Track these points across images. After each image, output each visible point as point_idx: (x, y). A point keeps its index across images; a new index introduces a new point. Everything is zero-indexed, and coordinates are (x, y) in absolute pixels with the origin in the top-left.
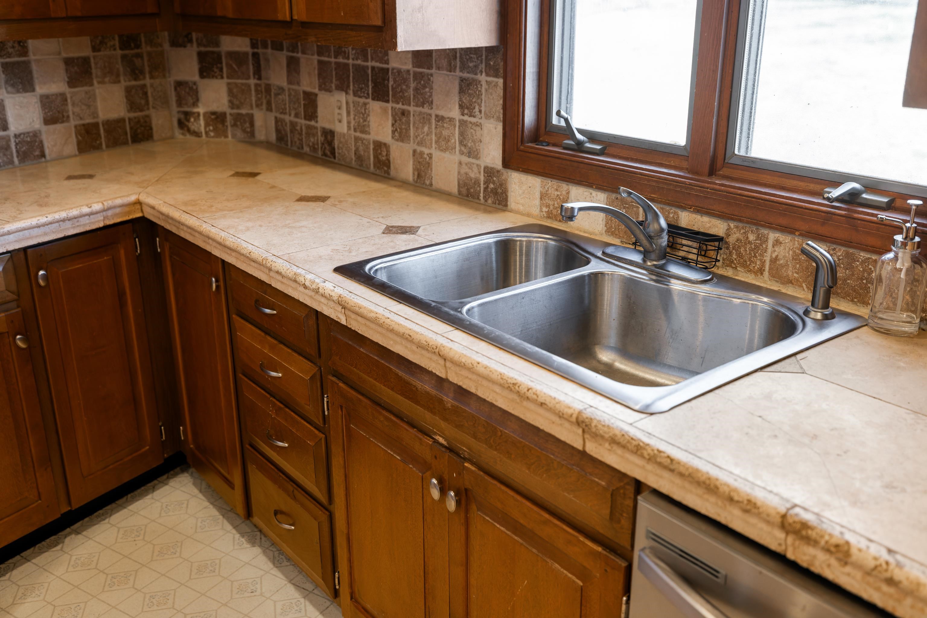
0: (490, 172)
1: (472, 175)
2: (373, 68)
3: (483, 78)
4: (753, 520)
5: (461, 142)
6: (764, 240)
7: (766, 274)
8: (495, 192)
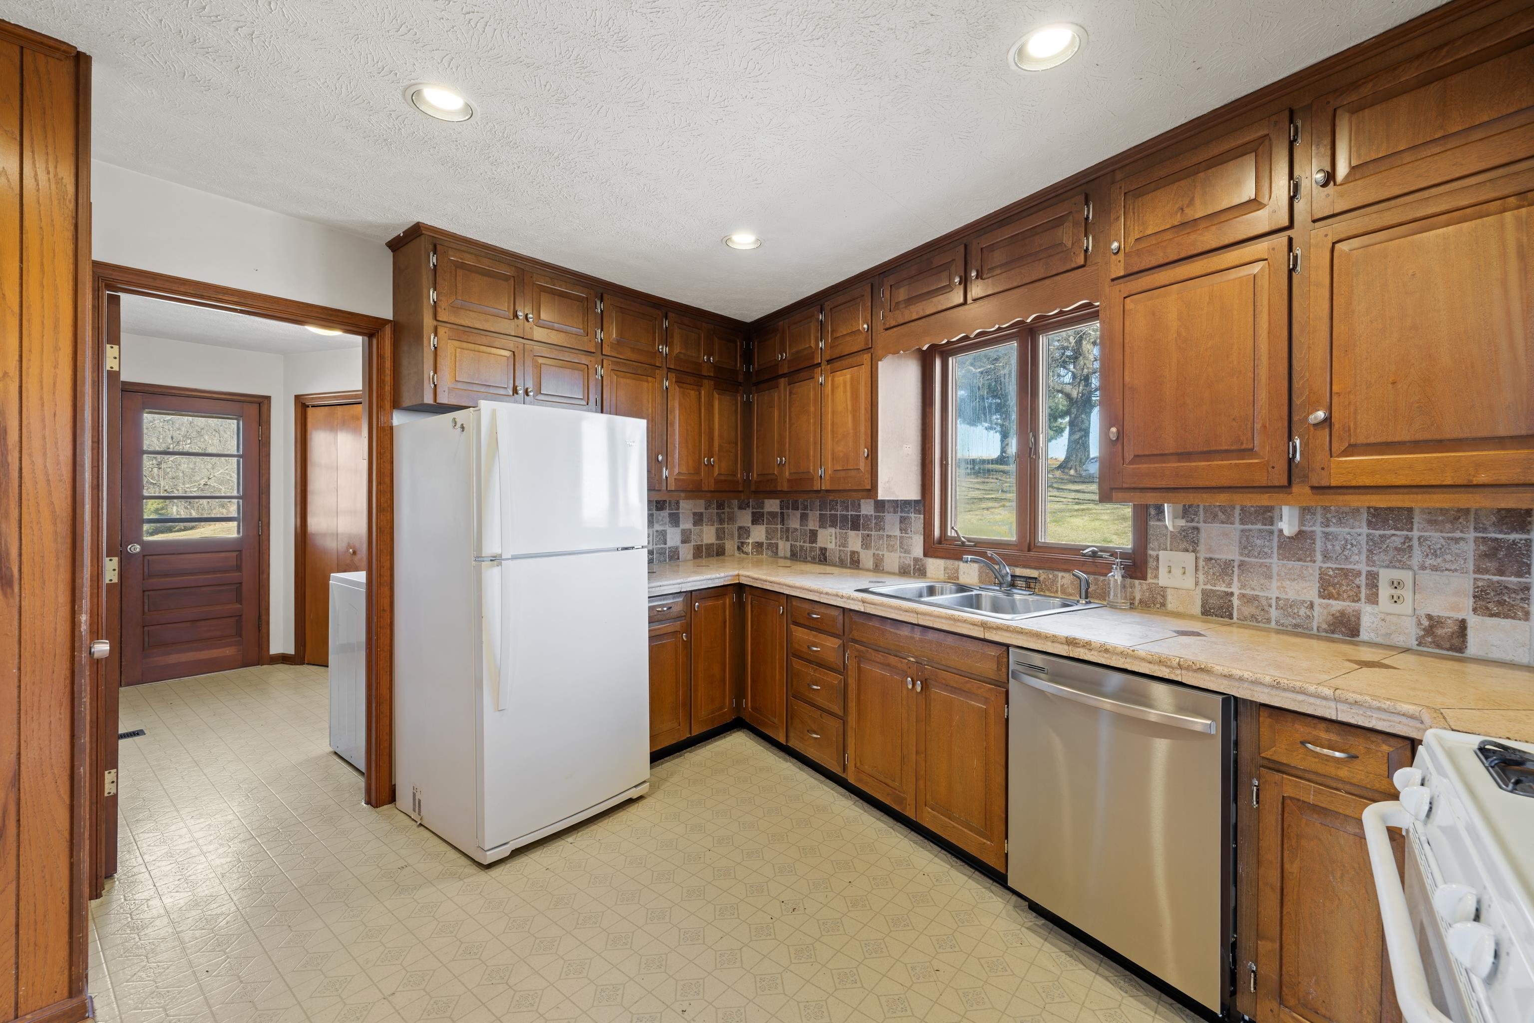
0: (916, 560)
1: (907, 562)
2: (851, 515)
3: (913, 515)
4: (1056, 645)
5: (900, 547)
6: (1056, 577)
7: (1059, 593)
8: (919, 570)
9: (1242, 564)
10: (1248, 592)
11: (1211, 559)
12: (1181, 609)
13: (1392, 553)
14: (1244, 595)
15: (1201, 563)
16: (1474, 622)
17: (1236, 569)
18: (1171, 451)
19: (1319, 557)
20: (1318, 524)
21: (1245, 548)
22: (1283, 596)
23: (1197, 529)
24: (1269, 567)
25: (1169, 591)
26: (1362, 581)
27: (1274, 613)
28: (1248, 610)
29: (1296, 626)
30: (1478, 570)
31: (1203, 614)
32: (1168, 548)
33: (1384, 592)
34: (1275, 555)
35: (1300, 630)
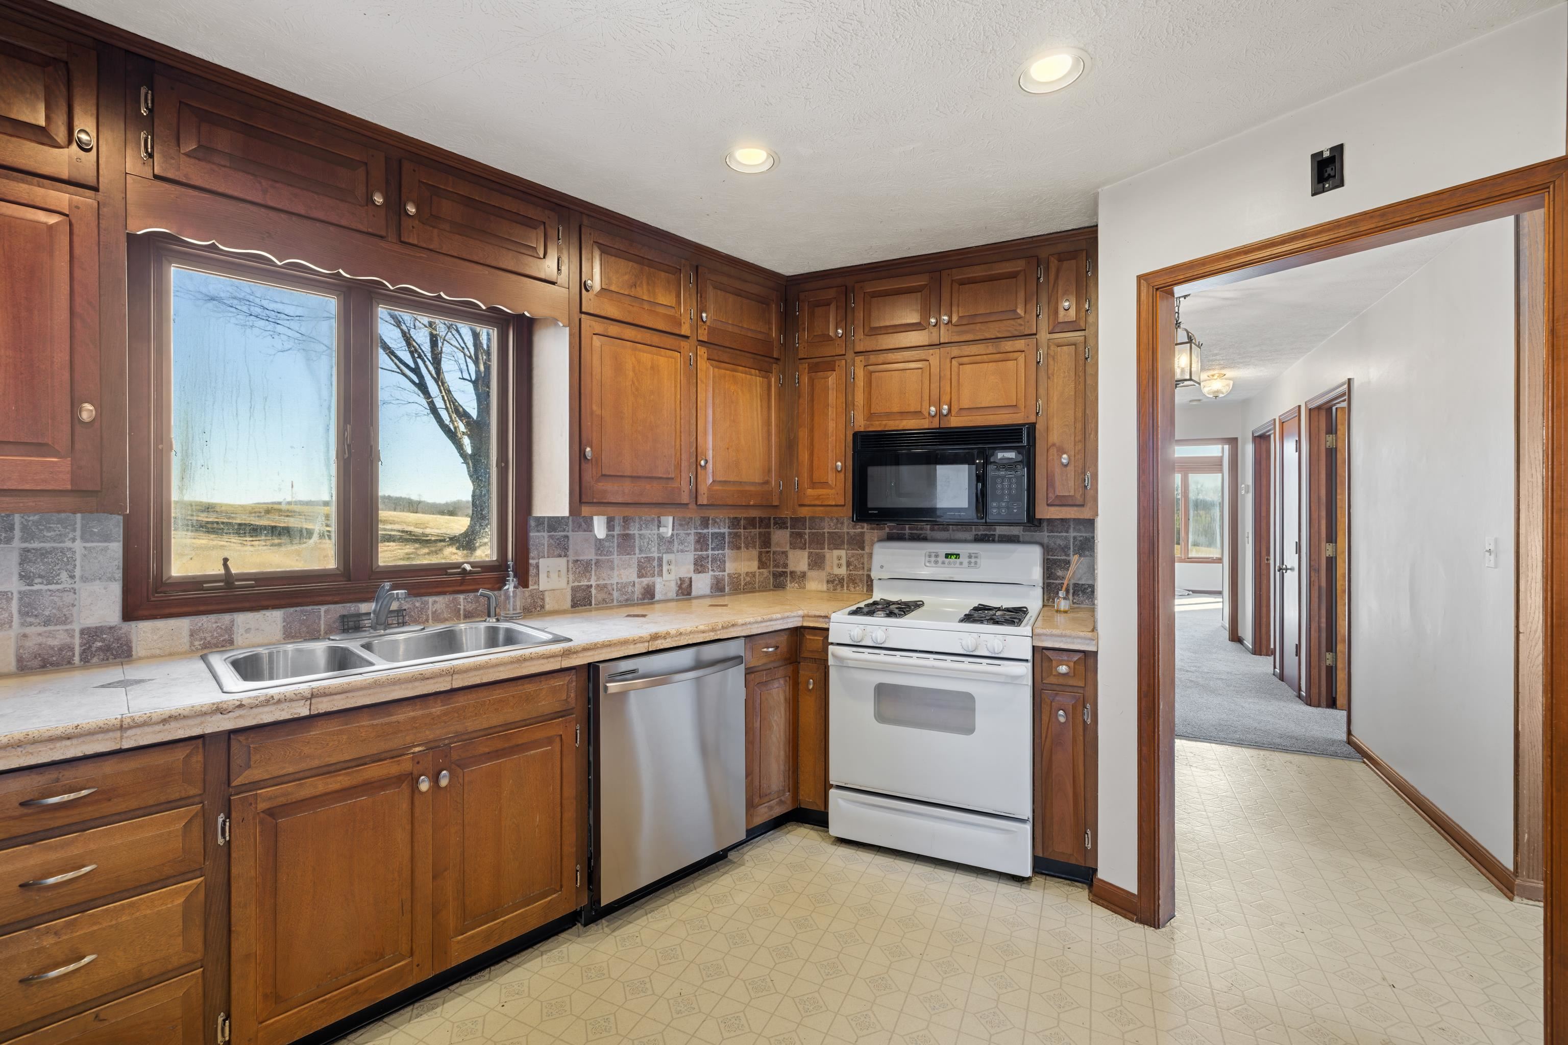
0: (93, 632)
1: (55, 643)
3: (77, 545)
5: (25, 614)
6: (426, 603)
8: (107, 649)
9: (597, 562)
10: (601, 582)
11: (577, 561)
12: (556, 607)
13: (667, 544)
14: (598, 585)
15: (571, 565)
16: (695, 577)
17: (593, 566)
18: (629, 474)
19: (637, 551)
20: (637, 528)
21: (599, 549)
22: (620, 581)
23: (567, 537)
24: (612, 562)
25: (546, 594)
26: (655, 563)
27: (616, 594)
28: (601, 596)
29: (627, 600)
30: (696, 550)
31: (572, 607)
32: (546, 556)
33: (665, 568)
34: (615, 553)
35: (629, 602)
